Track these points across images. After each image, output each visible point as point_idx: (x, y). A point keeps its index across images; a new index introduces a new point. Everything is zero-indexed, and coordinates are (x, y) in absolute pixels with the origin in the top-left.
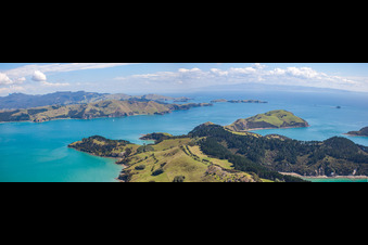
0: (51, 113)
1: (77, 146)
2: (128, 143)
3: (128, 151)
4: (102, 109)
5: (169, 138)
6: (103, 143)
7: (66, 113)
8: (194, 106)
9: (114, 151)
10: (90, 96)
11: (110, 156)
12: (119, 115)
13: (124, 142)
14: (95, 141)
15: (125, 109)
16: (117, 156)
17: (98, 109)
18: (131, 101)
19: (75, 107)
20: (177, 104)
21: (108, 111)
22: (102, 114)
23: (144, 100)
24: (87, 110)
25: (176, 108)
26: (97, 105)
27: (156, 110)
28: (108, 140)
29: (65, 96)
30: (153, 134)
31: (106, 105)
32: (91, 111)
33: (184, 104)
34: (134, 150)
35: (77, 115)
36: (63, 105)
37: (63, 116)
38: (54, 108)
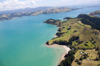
0: (38, 13)
1: (45, 22)
2: (60, 20)
3: (60, 23)
4: (52, 11)
5: (71, 18)
6: (52, 21)
7: (42, 13)
8: (78, 9)
9: (56, 23)
10: (48, 7)
11: (55, 24)
12: (56, 12)
13: (59, 20)
14: (50, 20)
15: (58, 11)
16: (57, 24)
17: (50, 11)
18: (60, 8)
19: (44, 11)
20: (73, 8)
21: (53, 11)
22: (52, 13)
23: (63, 8)
24: (48, 11)
25: (73, 9)
26: (50, 10)
27: (67, 10)
28: (54, 20)
29: (41, 8)
30: (67, 18)
31: (53, 10)
32: (49, 12)
33: (75, 8)
34: (62, 22)
35: (45, 13)
36: (41, 11)
37: (41, 14)
38: (38, 11)
